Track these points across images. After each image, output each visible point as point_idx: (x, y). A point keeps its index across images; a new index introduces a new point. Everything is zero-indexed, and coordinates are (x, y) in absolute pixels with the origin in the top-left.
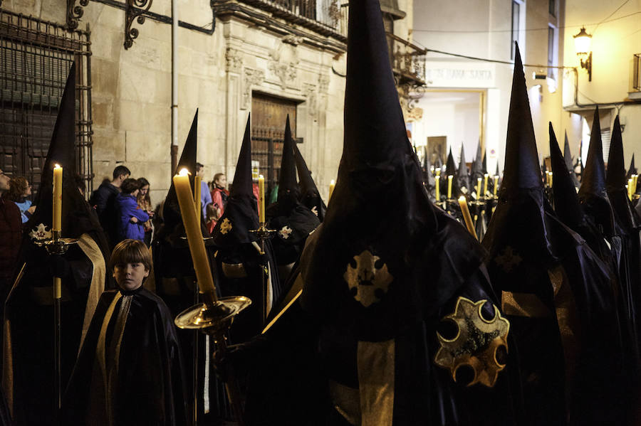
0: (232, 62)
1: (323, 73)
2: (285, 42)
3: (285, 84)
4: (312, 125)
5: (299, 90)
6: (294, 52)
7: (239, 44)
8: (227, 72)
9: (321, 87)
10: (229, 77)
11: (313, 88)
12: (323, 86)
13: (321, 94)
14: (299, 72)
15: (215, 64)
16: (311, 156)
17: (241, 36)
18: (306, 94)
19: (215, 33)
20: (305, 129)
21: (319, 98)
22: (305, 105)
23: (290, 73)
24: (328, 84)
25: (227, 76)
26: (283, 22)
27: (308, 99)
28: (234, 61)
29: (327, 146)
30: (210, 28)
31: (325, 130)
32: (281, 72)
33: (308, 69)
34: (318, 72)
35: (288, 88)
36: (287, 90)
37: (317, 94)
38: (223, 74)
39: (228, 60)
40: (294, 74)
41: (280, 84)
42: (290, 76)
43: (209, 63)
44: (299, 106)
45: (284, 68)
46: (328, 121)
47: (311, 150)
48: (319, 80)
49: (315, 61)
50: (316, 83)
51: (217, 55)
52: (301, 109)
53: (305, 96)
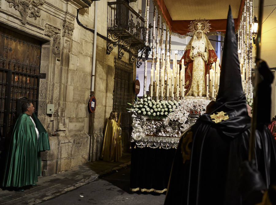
1: (67, 20)
3: (25, 19)
4: (55, 64)
5: (43, 30)
9: (65, 32)
11: (57, 31)
12: (67, 31)
13: (65, 38)
14: (43, 14)
16: (53, 90)
18: (50, 34)
20: (48, 66)
21: (63, 41)
22: (49, 44)
23: (33, 10)
24: (72, 30)
27: (52, 39)
29: (69, 83)
31: (68, 70)
32: (21, 7)
33: (52, 14)
34: (64, 19)
35: (28, 23)
36: (27, 26)
37: (62, 38)
40: (37, 14)
41: (20, 18)
42: (32, 13)
44: (44, 46)
45: (25, 5)
46: (71, 63)
47: (53, 85)
48: (64, 26)
49: (60, 8)
50: (61, 28)
52: (45, 48)
53: (49, 36)
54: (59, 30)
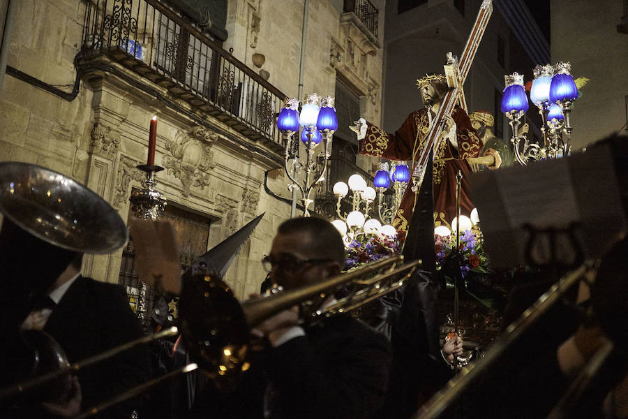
0: (100, 143)
1: (249, 188)
2: (192, 135)
3: (188, 190)
5: (213, 203)
6: (207, 153)
7: (115, 121)
8: (90, 154)
9: (245, 205)
10: (93, 162)
11: (234, 204)
12: (248, 204)
13: (245, 214)
14: (213, 180)
15: (71, 141)
17: (119, 111)
18: (223, 209)
19: (77, 101)
21: (242, 218)
22: (220, 223)
23: (199, 177)
24: (256, 202)
25: (90, 159)
26: (187, 106)
27: (225, 216)
28: (104, 142)
29: (249, 281)
30: (68, 91)
31: (247, 261)
32: (183, 173)
33: (227, 180)
34: (244, 186)
35: (191, 195)
36: (190, 198)
37: (240, 213)
38: (83, 156)
39: (93, 139)
40: (205, 181)
41: (181, 189)
42: (198, 181)
43: (60, 137)
44: (213, 226)
45: (189, 170)
46: (252, 250)
48: (244, 197)
49: (239, 171)
50: (240, 199)
51: (76, 129)
52: (215, 229)
53: (220, 212)
54: (237, 202)
